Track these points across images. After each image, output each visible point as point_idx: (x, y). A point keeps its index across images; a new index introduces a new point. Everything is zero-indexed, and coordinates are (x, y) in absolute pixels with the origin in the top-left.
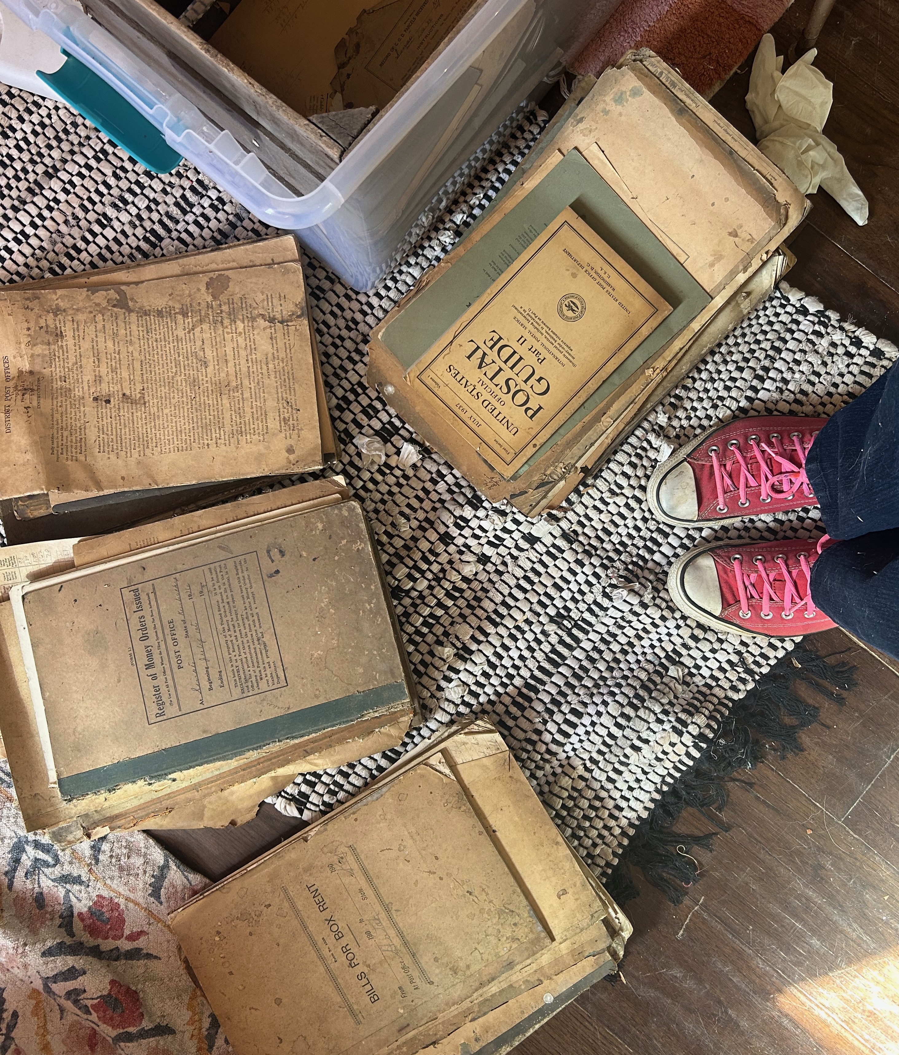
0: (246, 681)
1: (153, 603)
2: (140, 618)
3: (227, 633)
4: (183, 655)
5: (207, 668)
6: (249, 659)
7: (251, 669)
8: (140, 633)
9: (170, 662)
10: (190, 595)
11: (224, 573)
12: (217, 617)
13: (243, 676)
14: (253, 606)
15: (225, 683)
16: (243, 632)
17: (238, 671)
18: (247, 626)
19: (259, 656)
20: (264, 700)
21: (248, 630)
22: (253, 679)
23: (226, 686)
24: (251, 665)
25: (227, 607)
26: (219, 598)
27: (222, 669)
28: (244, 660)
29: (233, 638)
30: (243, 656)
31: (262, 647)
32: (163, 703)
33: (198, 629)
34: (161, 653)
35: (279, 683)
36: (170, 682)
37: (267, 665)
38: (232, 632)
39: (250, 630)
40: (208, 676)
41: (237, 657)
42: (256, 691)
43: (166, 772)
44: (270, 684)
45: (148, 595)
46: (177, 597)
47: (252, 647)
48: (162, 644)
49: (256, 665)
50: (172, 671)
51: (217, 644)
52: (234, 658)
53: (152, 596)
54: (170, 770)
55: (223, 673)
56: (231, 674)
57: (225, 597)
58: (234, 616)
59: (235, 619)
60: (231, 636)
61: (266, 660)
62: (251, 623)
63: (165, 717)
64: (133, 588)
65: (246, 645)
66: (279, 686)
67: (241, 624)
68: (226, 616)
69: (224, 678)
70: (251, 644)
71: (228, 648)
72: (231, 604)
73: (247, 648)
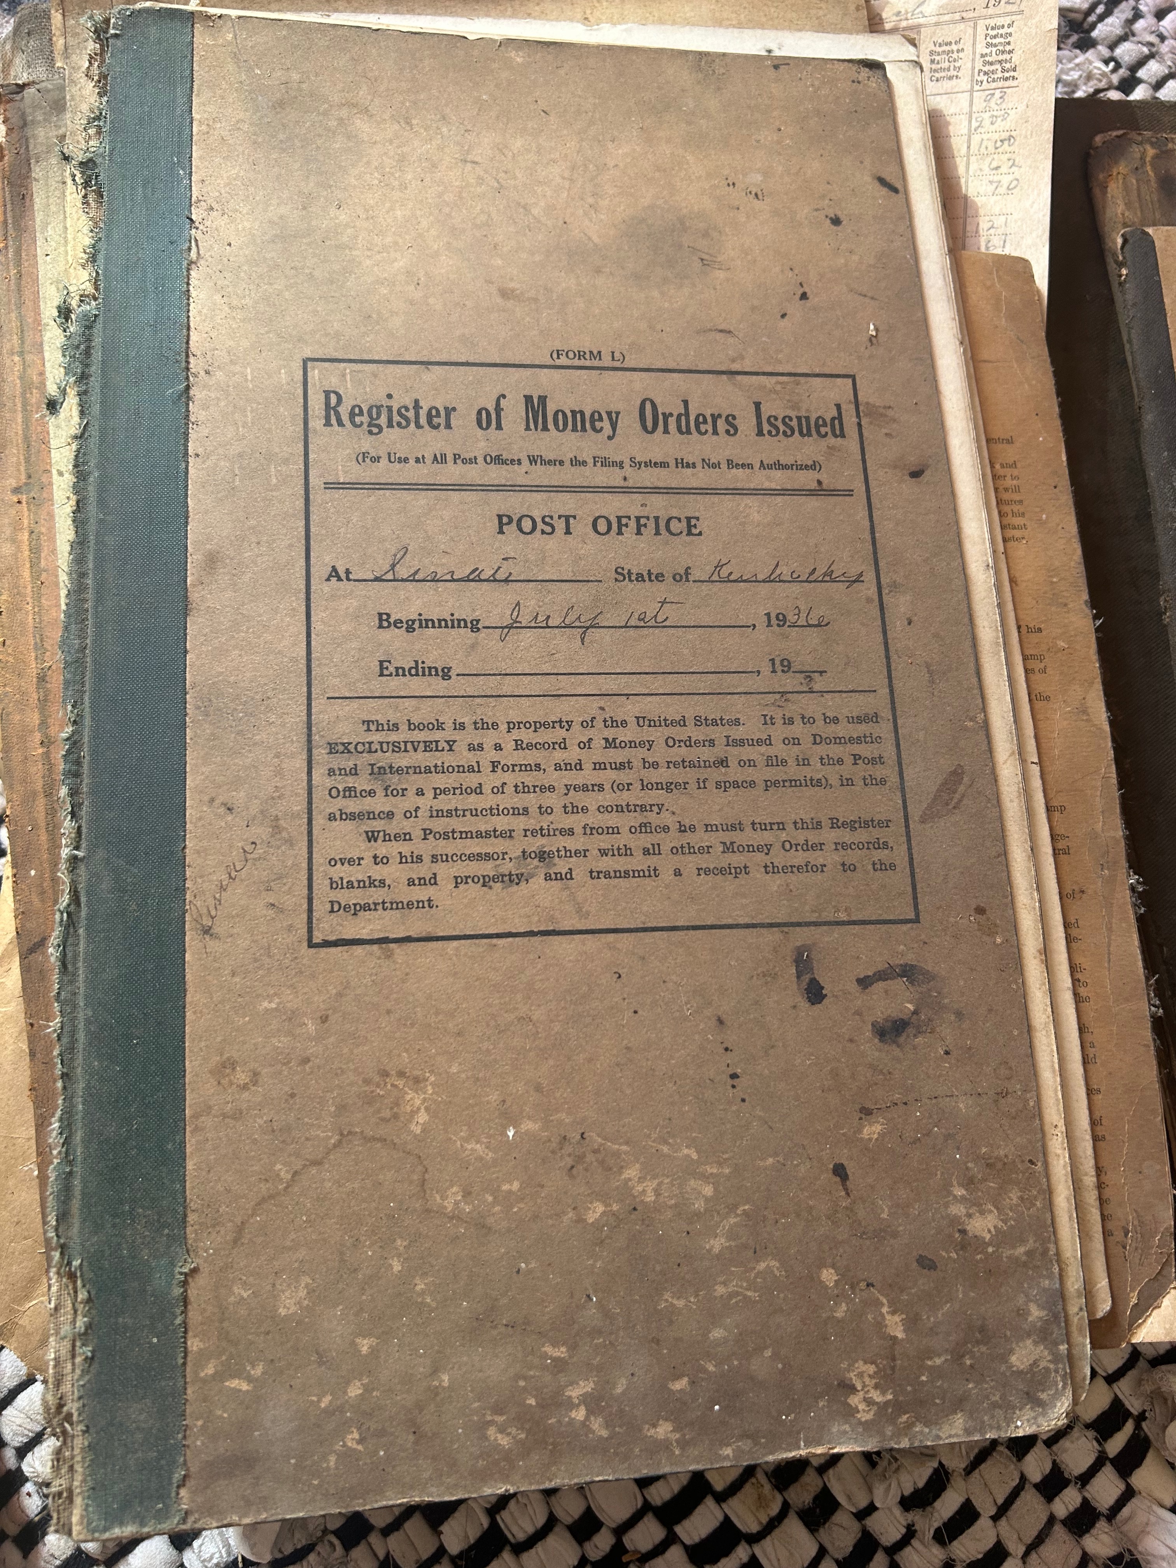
0: (377, 772)
1: (778, 479)
2: (730, 420)
3: (598, 734)
4: (552, 544)
5: (475, 626)
6: (473, 801)
7: (426, 802)
8: (670, 404)
9: (537, 489)
10: (782, 619)
11: (847, 770)
12: (673, 709)
13: (403, 760)
14: (690, 863)
15: (394, 685)
16: (591, 800)
17: (428, 746)
18: (612, 820)
19: (475, 847)
20: (277, 829)
21: (594, 819)
22: (380, 803)
23: (379, 686)
24: (446, 803)
25: (706, 754)
26: (751, 729)
27: (456, 685)
28: (472, 780)
29: (573, 754)
30: (490, 780)
31: (508, 867)
32: (374, 429)
33: (643, 623)
34: (576, 462)
35: (335, 907)
36: (453, 473)
37: (424, 870)
38: (598, 753)
39: (590, 830)
40: (442, 623)
41: (491, 755)
42: (324, 805)
43: (95, 383)
44: (340, 872)
45: (814, 466)
46: (784, 571)
47: (519, 823)
48: (614, 477)
49: (439, 825)
50: (499, 488)
51: (565, 684)
52: (489, 739)
53: (807, 479)
54: (95, 397)
55: (438, 685)
56: (424, 712)
57: (747, 752)
58: (662, 775)
59: (653, 776)
60: (586, 745)
61: (445, 871)
62: (621, 840)
63: (317, 423)
64: (850, 420)
65: (531, 800)
66: (320, 908)
67: (625, 797)
68: (670, 741)
69: (417, 685)
70: (531, 823)
71: (538, 726)
72: (716, 775)
73: (518, 801)
